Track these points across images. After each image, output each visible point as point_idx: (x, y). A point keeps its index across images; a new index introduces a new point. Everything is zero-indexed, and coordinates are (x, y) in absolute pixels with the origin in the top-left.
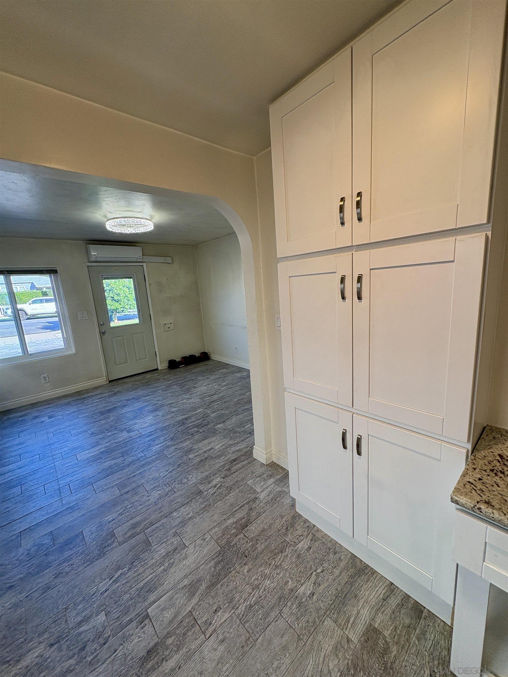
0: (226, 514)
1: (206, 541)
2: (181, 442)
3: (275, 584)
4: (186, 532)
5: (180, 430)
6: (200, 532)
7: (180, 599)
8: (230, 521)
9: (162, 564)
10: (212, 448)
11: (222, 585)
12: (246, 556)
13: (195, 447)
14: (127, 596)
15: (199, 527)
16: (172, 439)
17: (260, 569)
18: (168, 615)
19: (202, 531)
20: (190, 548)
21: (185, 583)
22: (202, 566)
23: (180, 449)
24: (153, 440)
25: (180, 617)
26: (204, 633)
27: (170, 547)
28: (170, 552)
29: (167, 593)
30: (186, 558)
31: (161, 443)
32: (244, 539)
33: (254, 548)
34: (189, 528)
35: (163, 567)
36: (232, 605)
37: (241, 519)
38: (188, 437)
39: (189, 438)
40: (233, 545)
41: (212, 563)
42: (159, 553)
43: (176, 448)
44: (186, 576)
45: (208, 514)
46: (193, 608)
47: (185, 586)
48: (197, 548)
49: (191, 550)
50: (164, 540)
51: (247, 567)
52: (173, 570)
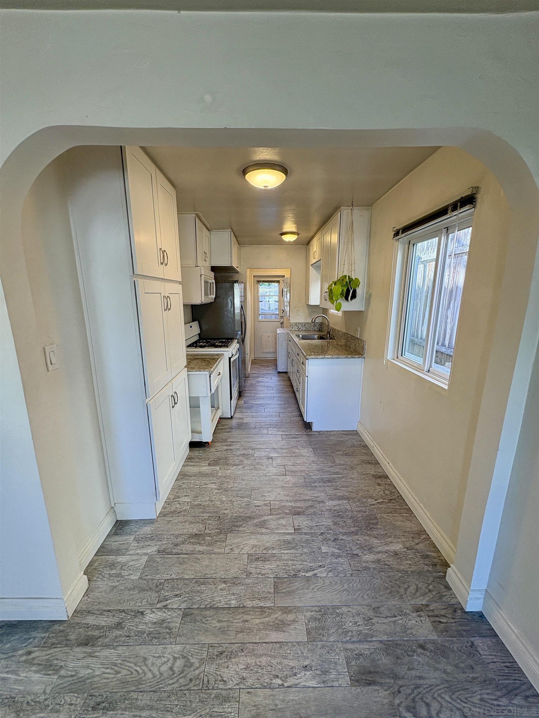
0: (196, 558)
1: (232, 547)
3: (222, 496)
4: (239, 568)
6: (229, 559)
7: (272, 524)
8: (200, 548)
9: (274, 555)
11: (246, 514)
12: (219, 517)
14: (305, 550)
15: (227, 564)
17: (221, 506)
18: (283, 522)
19: (226, 558)
20: (246, 551)
21: (265, 530)
22: (248, 532)
25: (278, 516)
26: (270, 503)
27: (260, 565)
28: (262, 560)
29: (278, 533)
30: (254, 546)
32: (209, 528)
33: (209, 518)
34: (234, 572)
35: (274, 552)
36: (249, 503)
37: (193, 543)
40: (219, 529)
41: (241, 529)
42: (270, 566)
44: (262, 534)
45: (208, 572)
46: (268, 515)
47: (266, 528)
48: (242, 547)
49: (247, 549)
50: (260, 576)
51: (225, 512)
52: (268, 545)
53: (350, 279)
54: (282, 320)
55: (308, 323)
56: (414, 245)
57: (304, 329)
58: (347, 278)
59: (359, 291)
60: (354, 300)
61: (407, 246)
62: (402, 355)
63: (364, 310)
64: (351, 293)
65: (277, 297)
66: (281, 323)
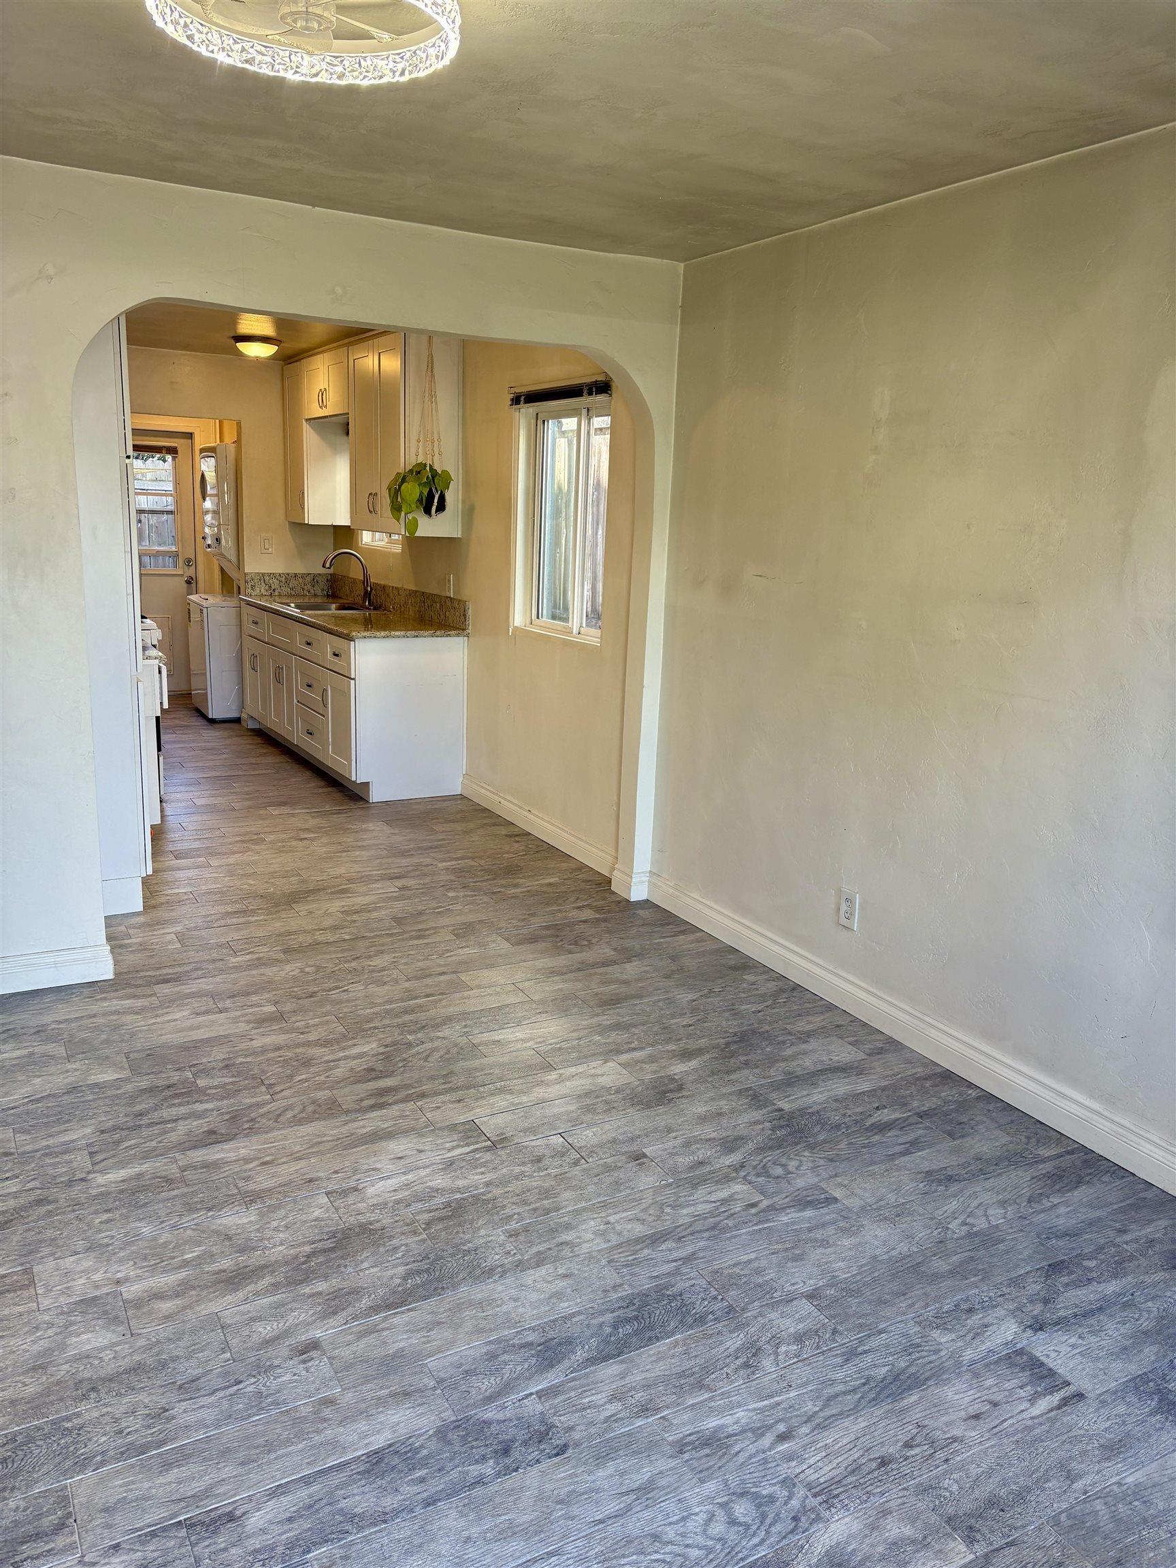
2: (278, 1049)
5: (263, 1089)
10: (198, 1014)
13: (242, 1027)
16: (307, 1063)
23: (293, 1030)
24: (374, 1074)
31: (346, 1058)
38: (249, 1059)
39: (246, 1056)
43: (302, 1033)
53: (434, 474)
54: (190, 572)
55: (296, 575)
56: (544, 422)
57: (286, 590)
58: (428, 468)
59: (452, 497)
60: (442, 515)
61: (533, 422)
62: (538, 618)
63: (459, 536)
64: (436, 500)
65: (170, 499)
66: (188, 582)
